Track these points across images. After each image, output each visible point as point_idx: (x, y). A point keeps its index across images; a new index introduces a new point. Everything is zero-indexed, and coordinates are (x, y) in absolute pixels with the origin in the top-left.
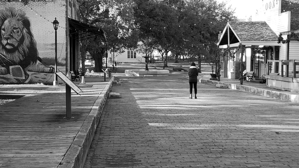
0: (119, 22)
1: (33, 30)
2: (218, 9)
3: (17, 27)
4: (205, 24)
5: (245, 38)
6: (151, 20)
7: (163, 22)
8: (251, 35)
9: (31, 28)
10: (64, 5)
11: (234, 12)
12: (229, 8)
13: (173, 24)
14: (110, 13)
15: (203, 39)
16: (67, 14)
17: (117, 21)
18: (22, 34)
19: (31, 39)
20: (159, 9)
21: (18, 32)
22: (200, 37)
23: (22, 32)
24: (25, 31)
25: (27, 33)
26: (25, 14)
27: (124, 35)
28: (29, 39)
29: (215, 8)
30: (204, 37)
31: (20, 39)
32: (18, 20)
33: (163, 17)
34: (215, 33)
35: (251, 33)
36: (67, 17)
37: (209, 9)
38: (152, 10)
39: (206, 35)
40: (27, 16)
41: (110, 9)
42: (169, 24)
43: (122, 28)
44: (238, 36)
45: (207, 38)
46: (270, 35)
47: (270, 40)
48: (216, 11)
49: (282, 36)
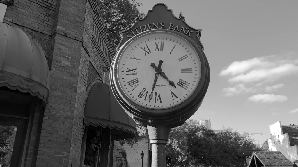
0: (179, 151)
1: (128, 159)
2: (241, 139)
3: (118, 157)
4: (233, 150)
5: (268, 164)
6: (198, 148)
7: (206, 149)
8: (272, 161)
9: (126, 157)
10: (147, 143)
11: (253, 141)
12: (249, 139)
13: (213, 151)
14: (173, 146)
15: (233, 161)
16: (148, 148)
17: (177, 150)
18: (121, 162)
19: (127, 164)
20: (202, 141)
21: (119, 160)
22: (231, 159)
23: (121, 160)
24: (123, 159)
25: (124, 160)
26: (124, 149)
27: (182, 159)
28: (125, 165)
29: (239, 139)
30: (234, 159)
31: (120, 164)
32: (120, 152)
33: (205, 146)
34: (242, 156)
35: (272, 160)
36: (148, 150)
37: (235, 139)
38: (198, 142)
39: (236, 158)
40: (125, 150)
41: (173, 144)
42: (210, 151)
43: (181, 155)
44: (263, 162)
45: (236, 160)
46: (286, 161)
47: (287, 165)
48: (240, 141)
49: (295, 163)
